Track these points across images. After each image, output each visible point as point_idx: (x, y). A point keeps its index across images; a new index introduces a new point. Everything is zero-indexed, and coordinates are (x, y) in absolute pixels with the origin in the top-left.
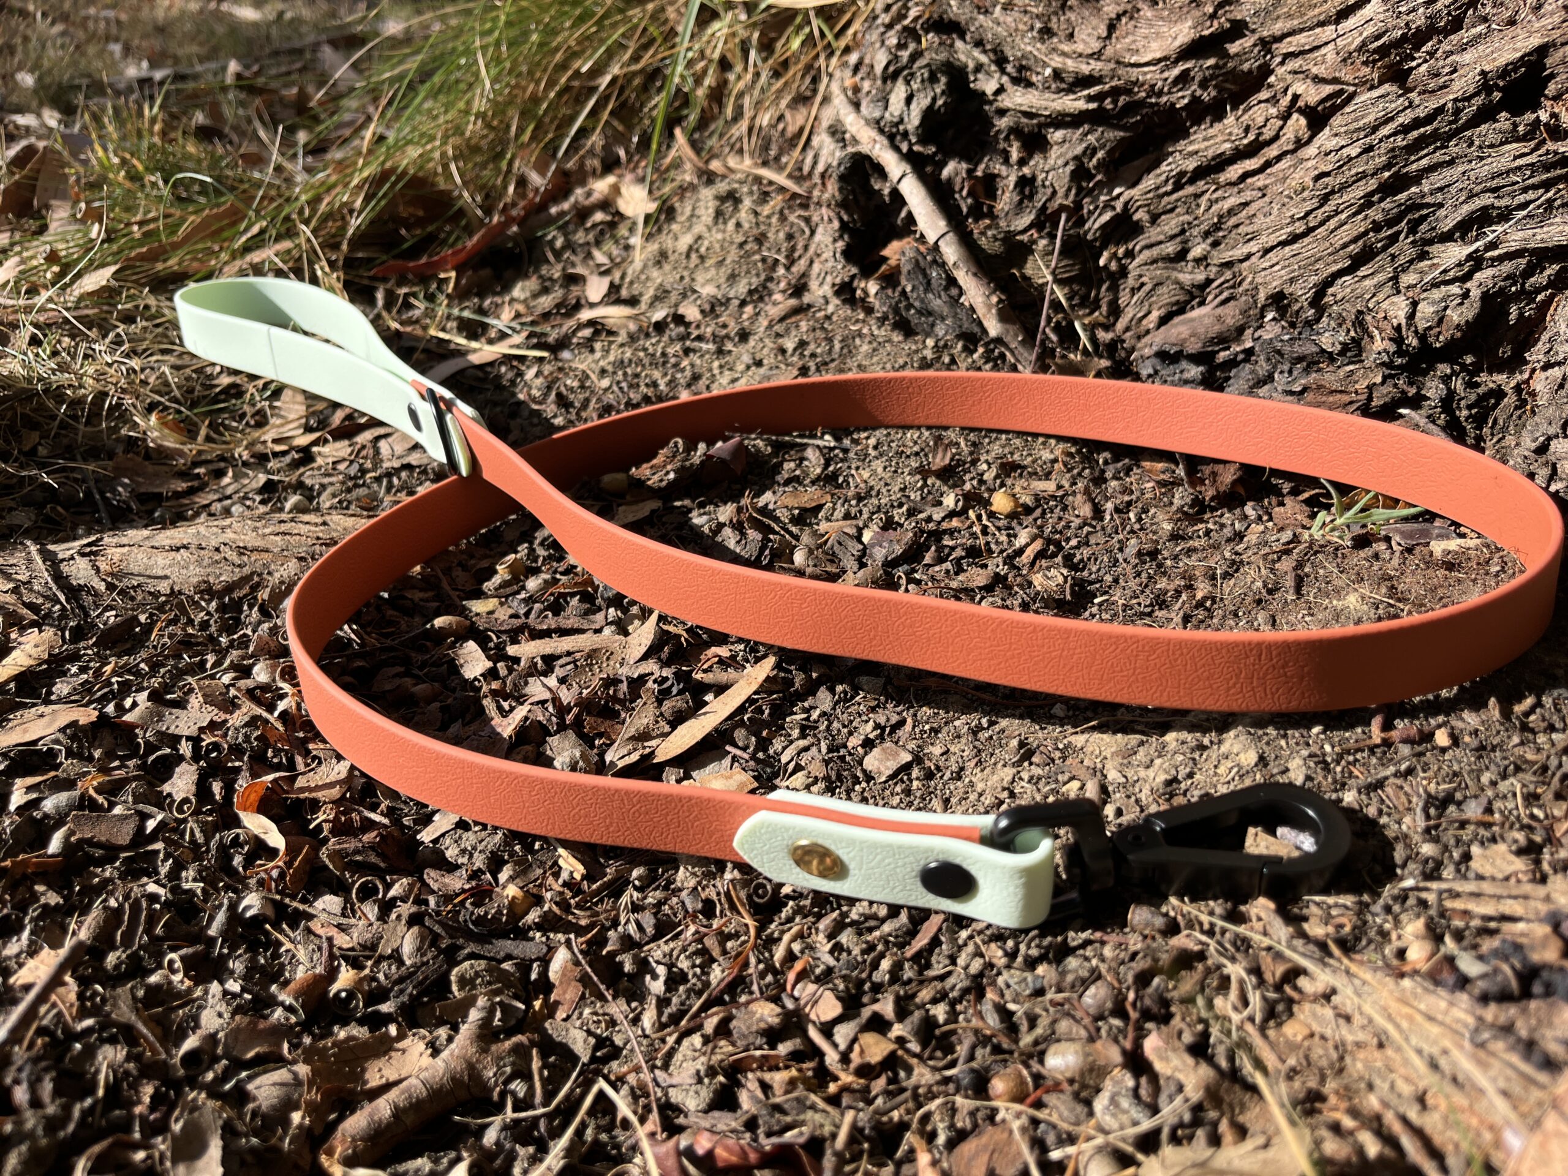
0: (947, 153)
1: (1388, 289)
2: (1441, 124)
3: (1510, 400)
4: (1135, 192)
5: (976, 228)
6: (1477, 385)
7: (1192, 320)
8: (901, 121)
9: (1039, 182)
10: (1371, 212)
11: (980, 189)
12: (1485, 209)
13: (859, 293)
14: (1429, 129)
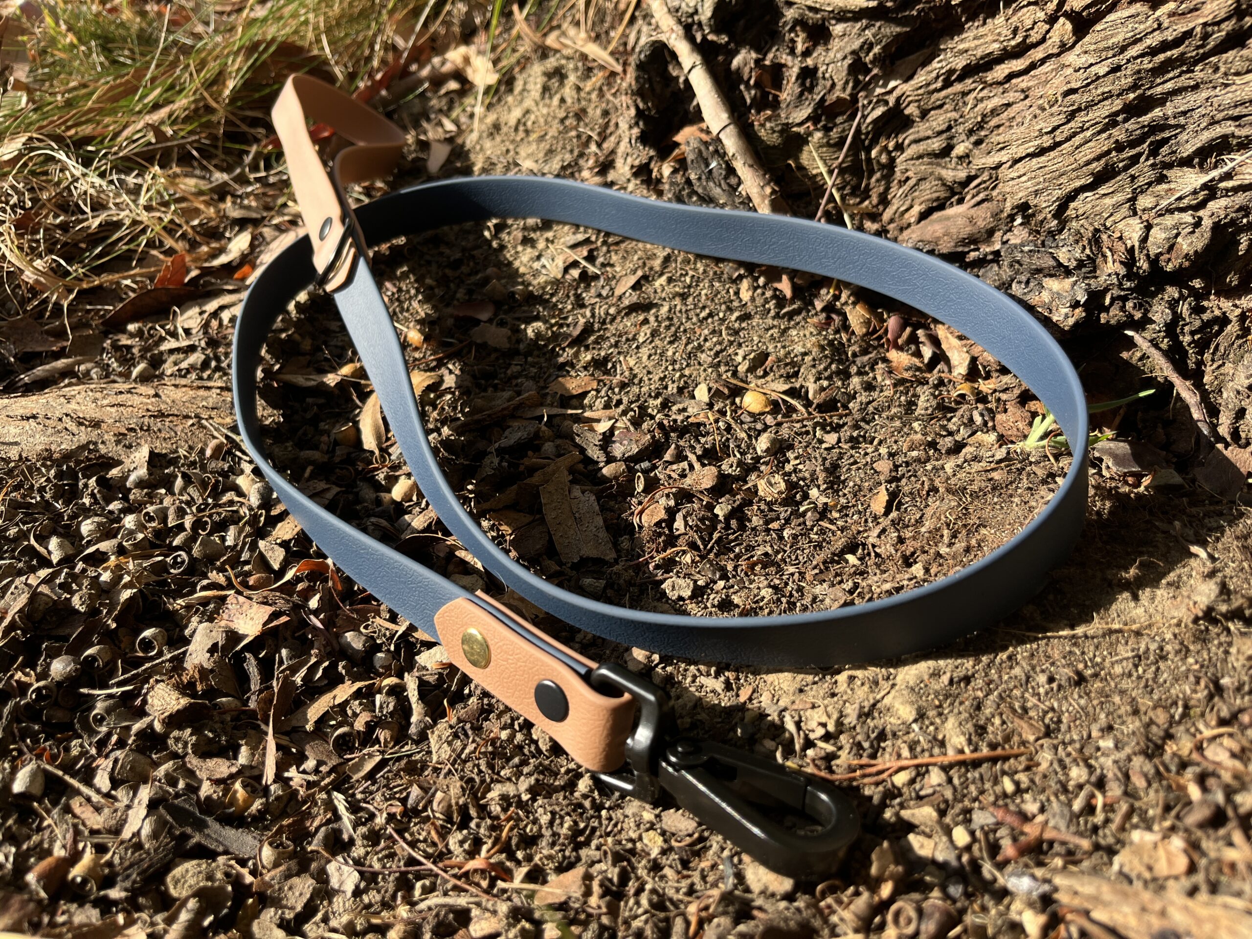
0: (738, 42)
1: (1125, 210)
2: (1188, 49)
3: (1232, 328)
4: (907, 88)
5: (757, 119)
6: (1203, 310)
7: (948, 218)
8: (696, 12)
9: (820, 74)
10: (1115, 132)
11: (767, 79)
12: (1225, 137)
13: (654, 174)
14: (1175, 53)
